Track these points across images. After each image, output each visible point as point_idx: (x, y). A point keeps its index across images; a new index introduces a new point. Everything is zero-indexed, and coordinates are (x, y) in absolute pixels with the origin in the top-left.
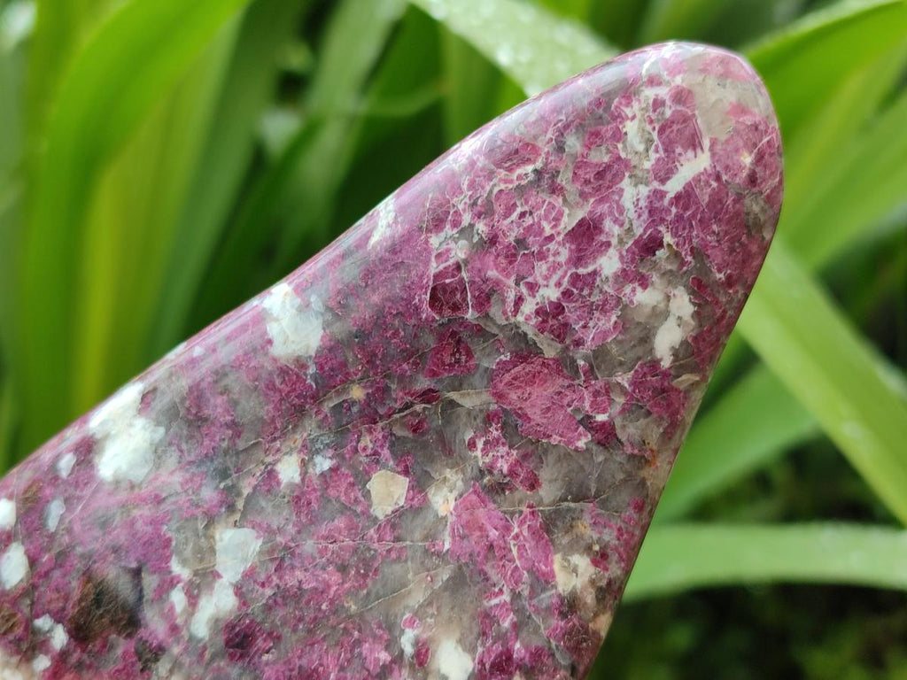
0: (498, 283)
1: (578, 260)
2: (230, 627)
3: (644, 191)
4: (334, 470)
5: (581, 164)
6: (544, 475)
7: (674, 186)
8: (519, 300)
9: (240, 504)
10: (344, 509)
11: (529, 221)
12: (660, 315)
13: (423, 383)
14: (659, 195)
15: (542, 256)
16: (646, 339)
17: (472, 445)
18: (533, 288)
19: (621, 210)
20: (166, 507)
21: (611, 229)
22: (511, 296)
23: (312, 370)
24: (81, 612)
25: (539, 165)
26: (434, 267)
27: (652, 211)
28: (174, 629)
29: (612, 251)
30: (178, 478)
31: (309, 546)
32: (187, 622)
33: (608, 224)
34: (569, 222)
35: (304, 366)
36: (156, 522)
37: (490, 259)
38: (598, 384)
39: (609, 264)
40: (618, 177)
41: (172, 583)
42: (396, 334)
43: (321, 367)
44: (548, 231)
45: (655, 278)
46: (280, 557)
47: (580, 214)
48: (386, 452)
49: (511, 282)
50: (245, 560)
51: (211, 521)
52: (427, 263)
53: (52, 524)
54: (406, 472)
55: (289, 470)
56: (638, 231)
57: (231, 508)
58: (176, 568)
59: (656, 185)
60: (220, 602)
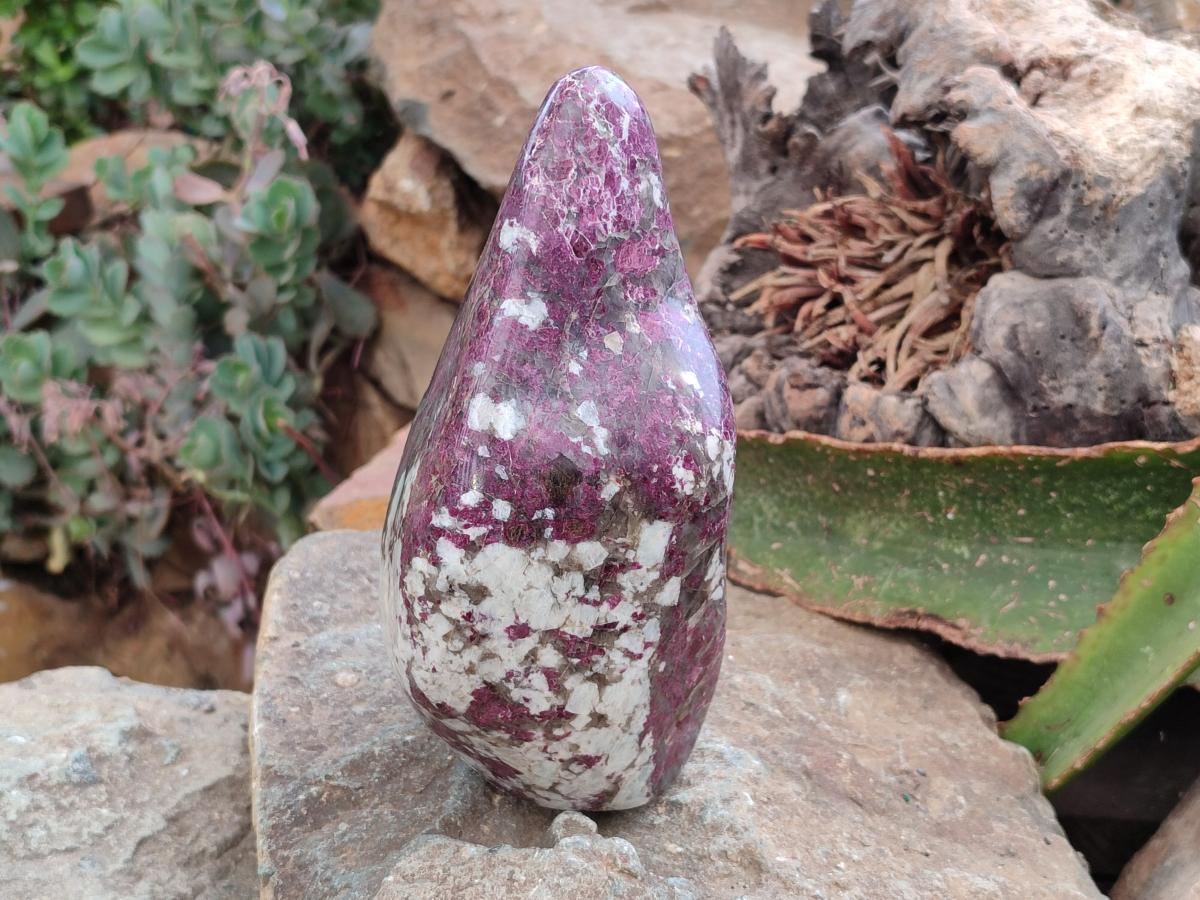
0: (594, 226)
1: (614, 192)
2: (613, 440)
3: (617, 145)
4: (590, 353)
5: (589, 154)
6: (655, 286)
7: (625, 135)
8: (605, 226)
9: (571, 396)
10: (607, 363)
11: (588, 191)
12: (650, 189)
13: (594, 289)
14: (623, 143)
15: (602, 201)
16: (652, 203)
17: (626, 298)
18: (606, 217)
19: (615, 160)
20: (546, 425)
21: (617, 170)
22: (601, 227)
23: (552, 322)
24: (552, 493)
25: (575, 167)
26: (568, 240)
27: (625, 151)
28: (596, 461)
29: (623, 178)
30: (539, 411)
31: (609, 387)
32: (598, 454)
33: (615, 169)
34: (602, 180)
35: (548, 323)
36: (548, 433)
37: (585, 219)
38: (648, 235)
39: (625, 184)
40: (606, 148)
41: (577, 446)
42: (572, 280)
43: (554, 318)
44: (597, 190)
45: (641, 176)
46: (603, 400)
47: (603, 173)
48: (601, 329)
49: (598, 221)
50: (594, 413)
51: (567, 412)
52: (564, 241)
53: (504, 477)
54: (614, 330)
55: (575, 368)
56: (626, 163)
57: (570, 401)
58: (575, 440)
59: (620, 140)
60: (601, 436)
